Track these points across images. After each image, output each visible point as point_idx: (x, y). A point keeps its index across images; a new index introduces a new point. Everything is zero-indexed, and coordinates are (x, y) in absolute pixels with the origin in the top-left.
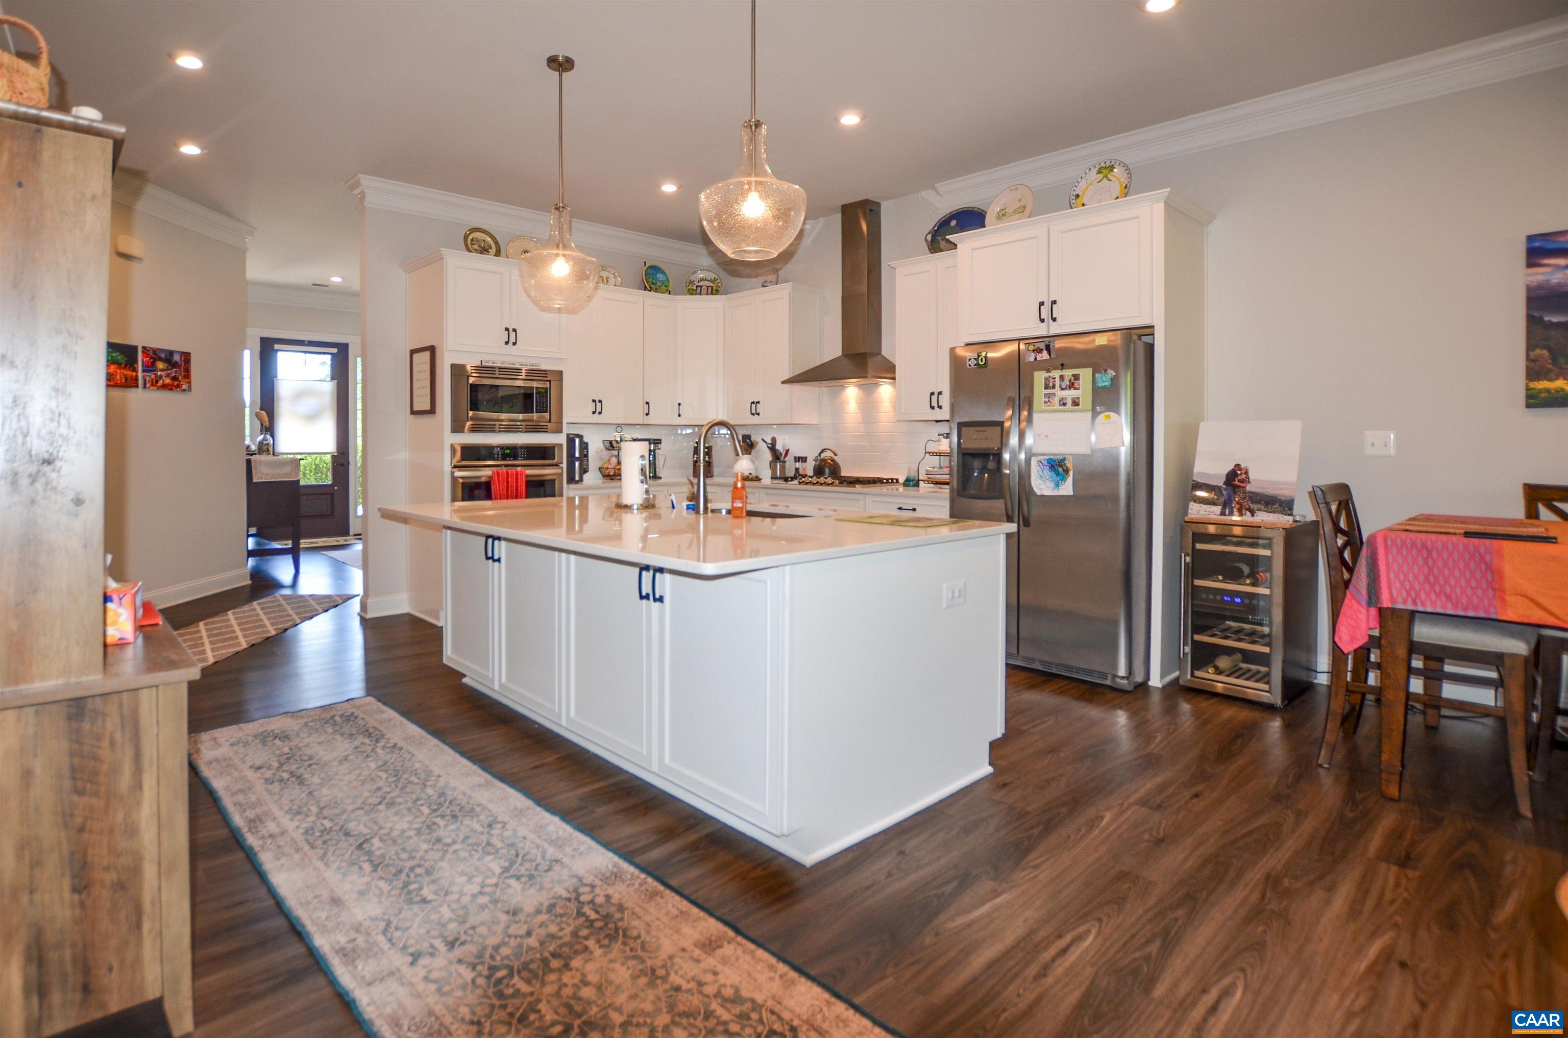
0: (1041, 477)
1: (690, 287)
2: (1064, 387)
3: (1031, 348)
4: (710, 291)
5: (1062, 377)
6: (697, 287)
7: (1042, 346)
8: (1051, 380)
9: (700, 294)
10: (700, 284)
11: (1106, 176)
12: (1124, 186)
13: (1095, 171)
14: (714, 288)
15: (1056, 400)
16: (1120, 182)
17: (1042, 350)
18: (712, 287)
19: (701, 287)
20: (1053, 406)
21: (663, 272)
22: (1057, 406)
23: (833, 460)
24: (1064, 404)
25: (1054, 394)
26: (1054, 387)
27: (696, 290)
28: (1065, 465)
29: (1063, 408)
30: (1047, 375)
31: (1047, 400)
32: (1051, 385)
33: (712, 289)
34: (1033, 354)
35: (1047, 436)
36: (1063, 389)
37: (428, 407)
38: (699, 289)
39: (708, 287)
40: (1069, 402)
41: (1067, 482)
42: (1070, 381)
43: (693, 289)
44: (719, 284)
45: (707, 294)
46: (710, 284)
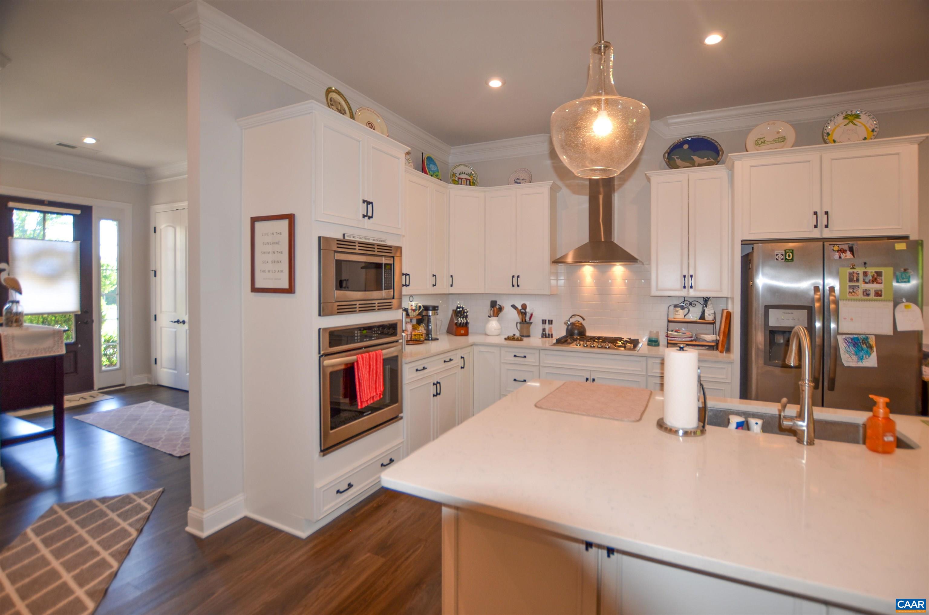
0: (848, 352)
1: (454, 178)
2: (867, 281)
3: (836, 248)
4: (468, 183)
5: (865, 274)
6: (458, 178)
7: (846, 247)
8: (855, 275)
9: (461, 184)
10: (461, 176)
11: (852, 122)
12: (871, 130)
13: (841, 117)
14: (472, 181)
15: (860, 291)
16: (866, 127)
17: (846, 251)
18: (469, 180)
19: (462, 179)
20: (858, 296)
21: (435, 164)
22: (861, 296)
23: (581, 324)
24: (868, 295)
25: (858, 286)
26: (858, 280)
27: (458, 181)
28: (868, 342)
29: (866, 297)
30: (851, 271)
31: (851, 291)
32: (855, 279)
33: (470, 182)
34: (837, 254)
35: (852, 319)
36: (866, 283)
37: (286, 286)
38: (460, 180)
39: (466, 179)
40: (872, 293)
41: (871, 356)
42: (873, 277)
43: (455, 180)
44: (475, 178)
45: (466, 185)
46: (468, 177)
